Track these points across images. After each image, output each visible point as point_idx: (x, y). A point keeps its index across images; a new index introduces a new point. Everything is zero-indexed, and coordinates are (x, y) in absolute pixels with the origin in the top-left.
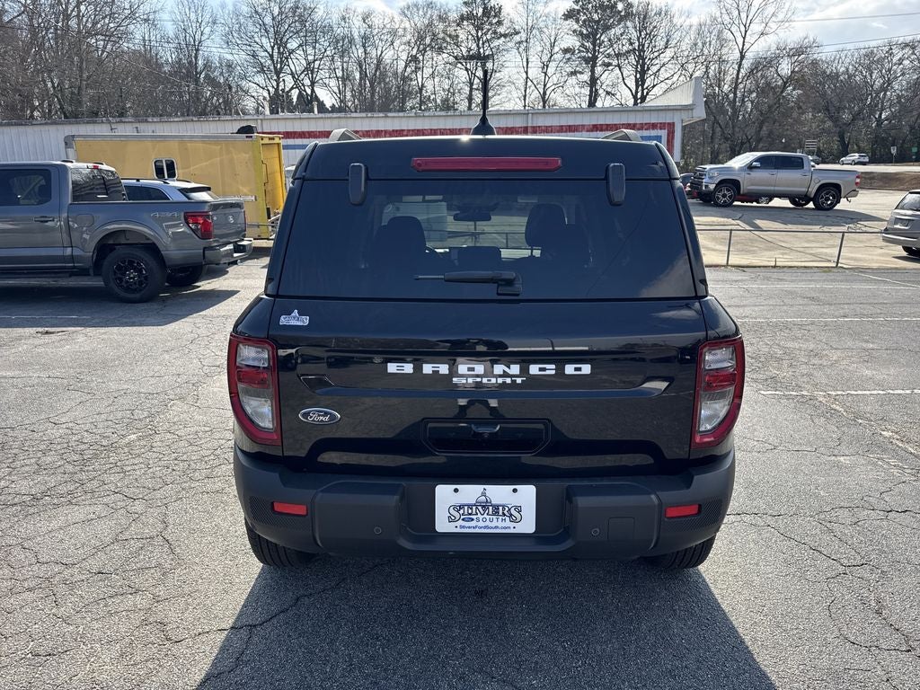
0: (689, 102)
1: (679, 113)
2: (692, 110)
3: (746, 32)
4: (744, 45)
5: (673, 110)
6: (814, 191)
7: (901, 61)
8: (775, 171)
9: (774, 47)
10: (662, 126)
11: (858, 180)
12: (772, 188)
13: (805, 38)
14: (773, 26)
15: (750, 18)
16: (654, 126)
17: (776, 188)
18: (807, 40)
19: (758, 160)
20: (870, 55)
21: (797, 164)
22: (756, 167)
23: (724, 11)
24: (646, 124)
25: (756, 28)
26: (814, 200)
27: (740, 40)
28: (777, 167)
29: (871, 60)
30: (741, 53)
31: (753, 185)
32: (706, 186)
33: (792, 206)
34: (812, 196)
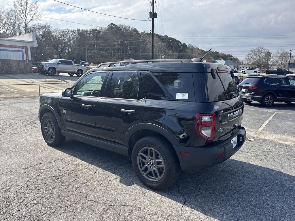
0: (31, 40)
1: (28, 43)
2: (33, 43)
3: (26, 18)
4: (26, 22)
5: (26, 42)
6: (76, 71)
7: (71, 35)
8: (65, 65)
9: (37, 25)
10: (23, 47)
11: (87, 69)
12: (65, 70)
13: (47, 24)
14: (35, 17)
15: (27, 13)
16: (20, 47)
17: (66, 70)
18: (47, 25)
19: (60, 61)
20: (63, 32)
21: (70, 63)
22: (60, 64)
23: (17, 9)
24: (16, 46)
25: (29, 17)
26: (77, 74)
27: (25, 20)
28: (66, 64)
29: (64, 34)
30: (26, 24)
31: (59, 69)
32: (45, 69)
33: (69, 75)
34: (76, 73)
